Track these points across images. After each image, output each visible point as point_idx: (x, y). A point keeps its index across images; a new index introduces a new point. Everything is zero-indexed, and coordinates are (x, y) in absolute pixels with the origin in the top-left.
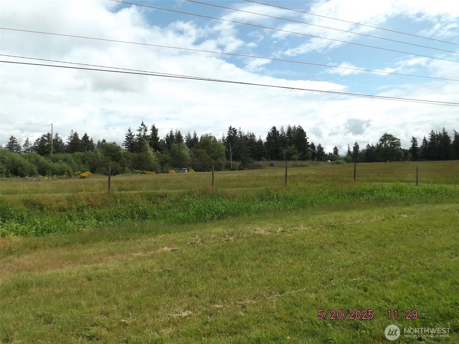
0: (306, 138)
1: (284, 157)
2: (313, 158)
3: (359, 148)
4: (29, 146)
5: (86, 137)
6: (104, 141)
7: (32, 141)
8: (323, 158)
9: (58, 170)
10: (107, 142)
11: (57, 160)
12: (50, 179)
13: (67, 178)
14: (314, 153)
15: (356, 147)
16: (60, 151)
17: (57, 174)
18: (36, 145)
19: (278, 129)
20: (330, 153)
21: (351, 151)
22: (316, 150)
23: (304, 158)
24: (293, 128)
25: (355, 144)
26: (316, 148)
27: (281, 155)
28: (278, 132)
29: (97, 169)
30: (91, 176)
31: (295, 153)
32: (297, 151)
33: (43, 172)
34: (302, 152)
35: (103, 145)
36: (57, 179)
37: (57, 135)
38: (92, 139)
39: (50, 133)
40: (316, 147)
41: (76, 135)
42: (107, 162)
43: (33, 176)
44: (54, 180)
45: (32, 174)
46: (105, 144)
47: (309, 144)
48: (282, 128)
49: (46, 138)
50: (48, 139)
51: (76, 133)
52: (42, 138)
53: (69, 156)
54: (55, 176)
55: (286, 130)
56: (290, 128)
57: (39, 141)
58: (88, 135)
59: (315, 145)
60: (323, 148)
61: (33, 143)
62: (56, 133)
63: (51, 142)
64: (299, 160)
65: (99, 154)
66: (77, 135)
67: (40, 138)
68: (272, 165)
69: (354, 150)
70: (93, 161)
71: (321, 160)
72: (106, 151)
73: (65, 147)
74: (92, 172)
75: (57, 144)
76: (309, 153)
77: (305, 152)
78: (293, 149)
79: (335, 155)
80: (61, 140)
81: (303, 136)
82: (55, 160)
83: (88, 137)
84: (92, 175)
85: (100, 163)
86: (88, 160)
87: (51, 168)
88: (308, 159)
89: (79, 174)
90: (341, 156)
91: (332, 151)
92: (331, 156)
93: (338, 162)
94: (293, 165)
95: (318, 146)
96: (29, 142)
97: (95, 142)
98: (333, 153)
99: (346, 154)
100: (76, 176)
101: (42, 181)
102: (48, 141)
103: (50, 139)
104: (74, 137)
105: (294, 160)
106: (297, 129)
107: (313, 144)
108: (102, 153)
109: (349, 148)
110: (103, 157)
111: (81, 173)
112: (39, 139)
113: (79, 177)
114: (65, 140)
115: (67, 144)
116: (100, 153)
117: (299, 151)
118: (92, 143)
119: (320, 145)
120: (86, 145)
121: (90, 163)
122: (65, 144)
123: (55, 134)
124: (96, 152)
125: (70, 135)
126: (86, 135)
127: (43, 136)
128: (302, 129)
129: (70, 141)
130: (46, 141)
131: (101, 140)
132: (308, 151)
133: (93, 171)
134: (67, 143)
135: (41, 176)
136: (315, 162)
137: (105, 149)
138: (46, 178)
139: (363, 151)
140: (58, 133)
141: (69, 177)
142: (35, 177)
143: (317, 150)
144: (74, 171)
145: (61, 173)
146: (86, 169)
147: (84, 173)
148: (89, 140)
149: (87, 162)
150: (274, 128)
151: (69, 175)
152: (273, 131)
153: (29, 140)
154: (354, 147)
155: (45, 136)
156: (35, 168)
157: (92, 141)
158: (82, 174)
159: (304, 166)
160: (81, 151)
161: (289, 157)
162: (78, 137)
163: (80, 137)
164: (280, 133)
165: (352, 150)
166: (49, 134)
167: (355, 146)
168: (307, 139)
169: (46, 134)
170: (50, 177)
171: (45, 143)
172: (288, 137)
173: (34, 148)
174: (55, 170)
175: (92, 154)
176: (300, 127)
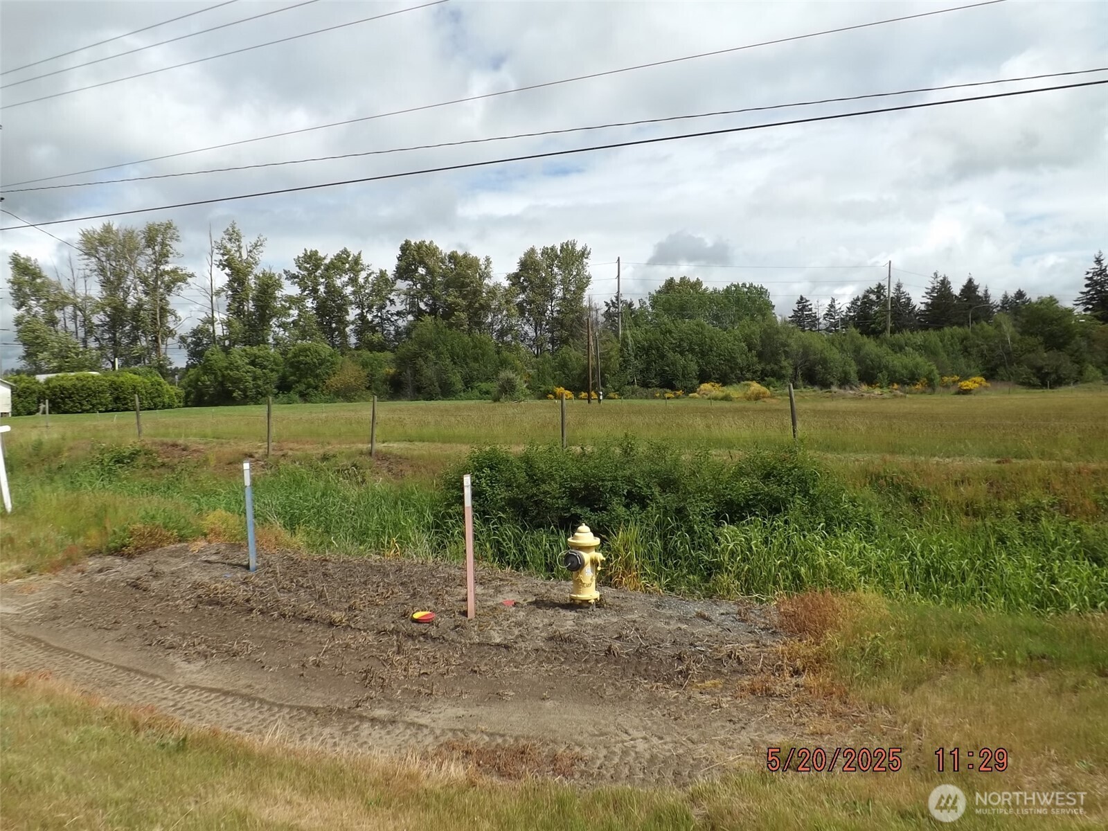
4: (836, 317)
5: (970, 288)
6: (1020, 295)
7: (843, 304)
9: (904, 372)
10: (1028, 297)
11: (901, 348)
12: (885, 395)
13: (923, 392)
16: (905, 326)
17: (902, 382)
18: (852, 314)
29: (1001, 371)
30: (986, 387)
33: (868, 377)
35: (1017, 305)
36: (901, 396)
37: (899, 286)
38: (986, 291)
39: (884, 283)
41: (945, 283)
42: (1029, 352)
43: (847, 387)
44: (895, 396)
45: (844, 382)
46: (1024, 303)
49: (873, 297)
50: (878, 297)
51: (945, 278)
52: (865, 297)
53: (933, 336)
54: (896, 386)
57: (859, 303)
58: (976, 283)
61: (844, 309)
62: (896, 282)
63: (885, 305)
65: (1009, 329)
66: (949, 283)
67: (860, 296)
70: (992, 350)
72: (1027, 321)
73: (917, 315)
74: (987, 379)
75: (900, 306)
80: (909, 299)
82: (898, 348)
83: (976, 288)
84: (989, 385)
85: (1008, 354)
86: (978, 346)
87: (886, 367)
89: (954, 382)
96: (837, 307)
97: (996, 298)
100: (947, 386)
101: (869, 398)
102: (877, 304)
103: (882, 297)
104: (940, 290)
108: (1014, 326)
110: (1018, 337)
111: (959, 381)
112: (858, 299)
113: (953, 390)
114: (919, 299)
115: (923, 307)
116: (1012, 329)
118: (987, 301)
120: (970, 307)
121: (982, 356)
122: (916, 309)
123: (895, 286)
124: (998, 326)
125: (930, 286)
126: (970, 281)
127: (868, 291)
129: (930, 301)
130: (872, 303)
131: (1012, 293)
133: (991, 374)
134: (924, 305)
135: (864, 388)
137: (1023, 317)
138: (877, 391)
140: (901, 281)
141: (929, 390)
142: (851, 389)
144: (942, 375)
145: (909, 379)
146: (973, 371)
147: (966, 380)
148: (980, 294)
149: (974, 351)
151: (931, 385)
153: (836, 302)
155: (870, 291)
156: (853, 369)
157: (987, 296)
158: (962, 383)
160: (961, 325)
162: (949, 289)
163: (956, 289)
166: (880, 287)
169: (874, 286)
170: (886, 390)
171: (871, 309)
173: (845, 322)
174: (895, 372)
175: (989, 329)
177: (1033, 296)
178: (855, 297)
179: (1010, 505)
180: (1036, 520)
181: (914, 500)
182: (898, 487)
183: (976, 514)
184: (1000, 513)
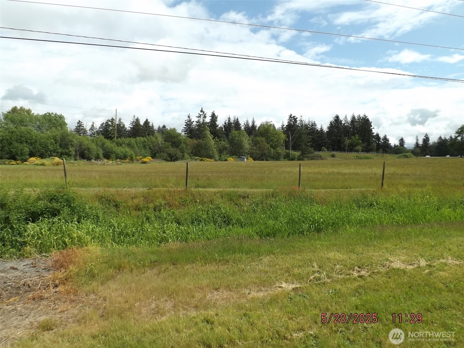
0: (371, 128)
1: (347, 148)
2: (377, 150)
3: (429, 140)
4: (95, 130)
5: (147, 122)
6: (164, 127)
7: (97, 125)
8: (388, 150)
9: (122, 154)
10: (167, 127)
11: (121, 145)
12: (114, 164)
13: (129, 163)
14: (378, 145)
15: (426, 140)
16: (122, 136)
17: (121, 158)
18: (101, 130)
19: (341, 118)
20: (395, 145)
21: (419, 143)
22: (381, 141)
23: (367, 150)
24: (358, 117)
25: (425, 136)
26: (381, 140)
27: (343, 146)
28: (341, 121)
29: (157, 155)
30: (152, 161)
31: (358, 144)
32: (361, 141)
33: (107, 156)
34: (366, 143)
35: (163, 130)
36: (120, 164)
37: (120, 120)
38: (153, 124)
39: (114, 118)
40: (381, 138)
41: (137, 120)
42: (167, 148)
43: (98, 160)
44: (118, 164)
45: (97, 158)
46: (165, 130)
47: (374, 135)
48: (346, 117)
49: (110, 123)
50: (112, 123)
51: (138, 118)
52: (107, 123)
53: (133, 140)
54: (118, 160)
55: (349, 119)
56: (354, 118)
57: (104, 125)
58: (149, 121)
59: (380, 136)
60: (389, 139)
61: (98, 127)
62: (119, 118)
63: (114, 127)
64: (362, 151)
65: (160, 139)
66: (139, 120)
67: (104, 122)
68: (333, 156)
69: (423, 142)
70: (154, 146)
71: (386, 152)
72: (166, 137)
73: (127, 132)
74: (152, 158)
75: (120, 128)
76: (374, 144)
77: (369, 143)
78: (358, 140)
79: (401, 147)
80: (124, 125)
81: (368, 126)
82: (119, 144)
83: (149, 123)
84: (153, 160)
85: (160, 148)
86: (149, 145)
87: (114, 152)
88: (372, 151)
89: (140, 159)
90: (408, 149)
91: (397, 143)
92: (397, 148)
93: (406, 155)
94: (357, 156)
95: (383, 137)
96: (95, 126)
97: (156, 127)
98: (399, 145)
99: (414, 146)
100: (138, 160)
101: (107, 165)
102: (112, 126)
103: (114, 123)
104: (136, 122)
105: (357, 151)
106: (362, 118)
107: (378, 135)
108: (162, 138)
109: (417, 140)
110: (163, 142)
111: (142, 158)
112: (103, 124)
113: (140, 162)
114: (128, 125)
115: (129, 129)
116: (161, 139)
117: (363, 142)
118: (153, 128)
119: (386, 136)
120: (147, 130)
121: (150, 149)
122: (127, 129)
123: (119, 119)
124: (156, 138)
125: (132, 121)
126: (147, 120)
127: (108, 121)
128: (368, 119)
129: (132, 126)
130: (110, 126)
131: (161, 126)
132: (373, 142)
133: (154, 156)
134: (129, 128)
135: (106, 160)
136: (380, 155)
137: (165, 135)
138: (111, 162)
139: (434, 143)
140: (121, 118)
141: (131, 162)
142: (100, 161)
143: (383, 141)
144: (136, 156)
145: (124, 157)
146: (147, 154)
147: (145, 158)
148: (150, 125)
149: (147, 147)
150: (337, 117)
151: (132, 159)
152: (335, 120)
153: (95, 124)
154: (424, 140)
155: (109, 121)
156: (101, 152)
157: (153, 126)
158: (143, 159)
159: (367, 158)
160: (143, 137)
161: (351, 148)
162: (139, 122)
163: (142, 123)
164: (343, 122)
165: (421, 142)
166: (112, 119)
167: (425, 138)
168: (373, 129)
169: (110, 119)
170: (114, 161)
171: (109, 128)
172: (352, 127)
173: (98, 133)
174: (118, 154)
175: (153, 139)
176: (365, 116)
177: (168, 128)
178: (103, 122)
179: (151, 205)
180: (160, 210)
181: (116, 206)
182: (110, 201)
183: (139, 209)
184: (148, 208)
